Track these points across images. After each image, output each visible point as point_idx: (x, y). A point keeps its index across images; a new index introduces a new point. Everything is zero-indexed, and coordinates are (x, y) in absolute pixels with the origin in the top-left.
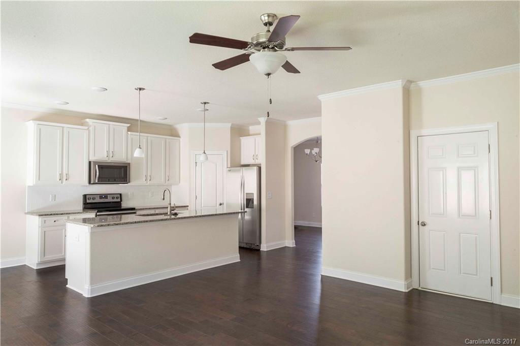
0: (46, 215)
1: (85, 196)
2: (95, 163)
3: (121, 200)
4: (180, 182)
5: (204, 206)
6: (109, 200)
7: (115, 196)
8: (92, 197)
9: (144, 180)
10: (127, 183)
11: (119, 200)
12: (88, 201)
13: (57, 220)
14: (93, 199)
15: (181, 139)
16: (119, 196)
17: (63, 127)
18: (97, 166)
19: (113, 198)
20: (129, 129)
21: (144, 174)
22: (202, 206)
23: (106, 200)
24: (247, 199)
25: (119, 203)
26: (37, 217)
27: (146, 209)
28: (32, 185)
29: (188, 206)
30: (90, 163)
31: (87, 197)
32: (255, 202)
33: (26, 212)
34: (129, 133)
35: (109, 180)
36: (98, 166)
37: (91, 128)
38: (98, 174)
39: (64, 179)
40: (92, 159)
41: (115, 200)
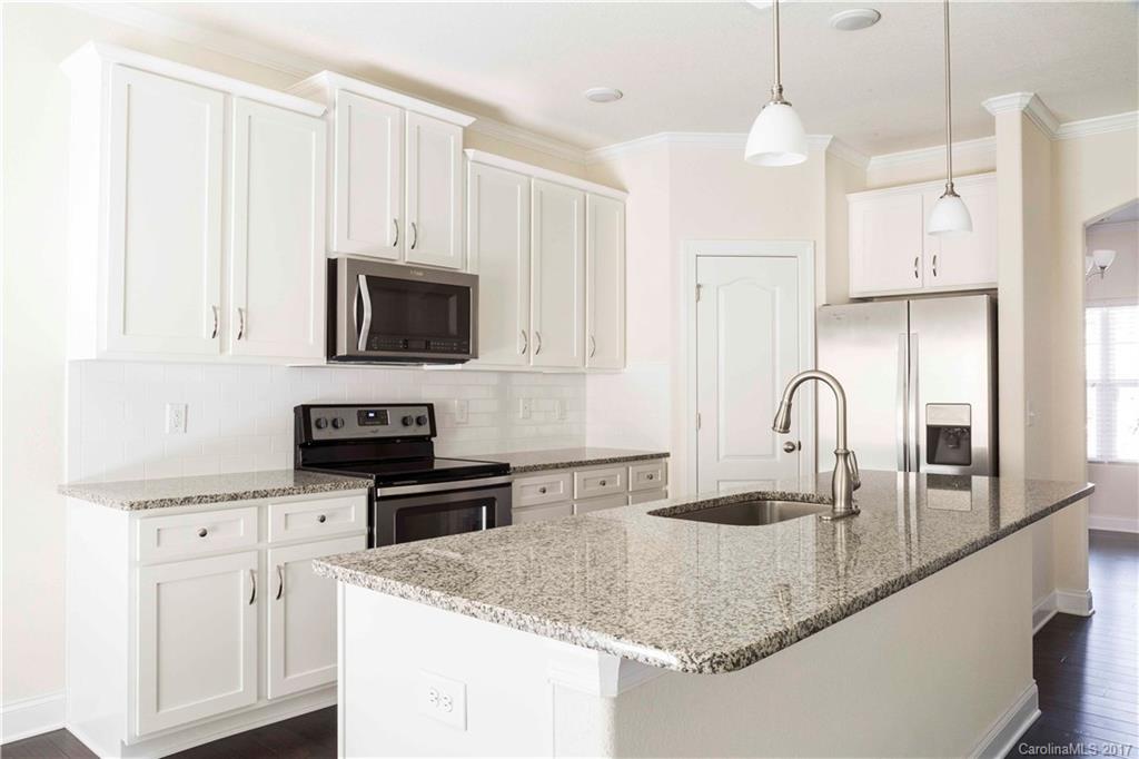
0: (162, 503)
1: (304, 413)
2: (356, 265)
3: (434, 433)
4: (625, 366)
5: (727, 456)
6: (393, 429)
7: (414, 413)
8: (329, 415)
9: (519, 352)
10: (463, 361)
11: (425, 430)
12: (317, 435)
13: (214, 529)
14: (335, 425)
15: (630, 201)
16: (424, 412)
17: (227, 94)
18: (362, 279)
19: (405, 422)
20: (469, 139)
21: (519, 326)
22: (722, 454)
23: (382, 432)
24: (930, 428)
25: (426, 442)
26: (125, 514)
27: (545, 467)
28: (94, 357)
29: (667, 455)
30: (332, 266)
31: (314, 414)
32: (980, 441)
33: (66, 482)
34: (470, 152)
35: (406, 342)
36: (368, 277)
37: (335, 115)
38: (367, 315)
39: (233, 333)
40: (342, 249)
41: (412, 431)
